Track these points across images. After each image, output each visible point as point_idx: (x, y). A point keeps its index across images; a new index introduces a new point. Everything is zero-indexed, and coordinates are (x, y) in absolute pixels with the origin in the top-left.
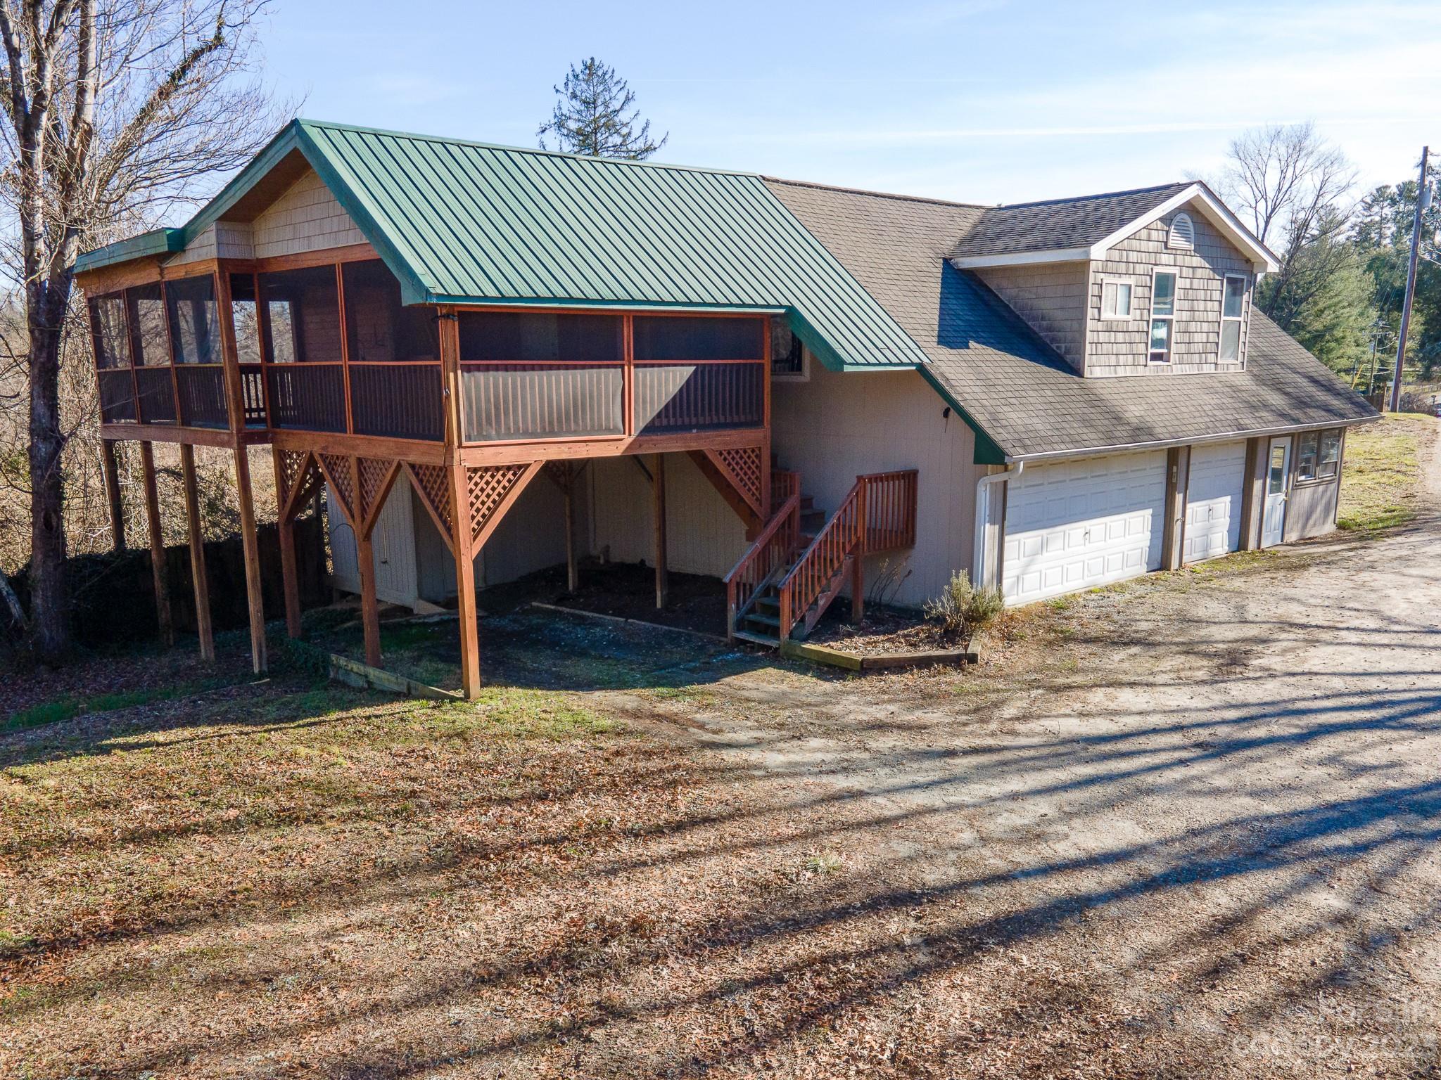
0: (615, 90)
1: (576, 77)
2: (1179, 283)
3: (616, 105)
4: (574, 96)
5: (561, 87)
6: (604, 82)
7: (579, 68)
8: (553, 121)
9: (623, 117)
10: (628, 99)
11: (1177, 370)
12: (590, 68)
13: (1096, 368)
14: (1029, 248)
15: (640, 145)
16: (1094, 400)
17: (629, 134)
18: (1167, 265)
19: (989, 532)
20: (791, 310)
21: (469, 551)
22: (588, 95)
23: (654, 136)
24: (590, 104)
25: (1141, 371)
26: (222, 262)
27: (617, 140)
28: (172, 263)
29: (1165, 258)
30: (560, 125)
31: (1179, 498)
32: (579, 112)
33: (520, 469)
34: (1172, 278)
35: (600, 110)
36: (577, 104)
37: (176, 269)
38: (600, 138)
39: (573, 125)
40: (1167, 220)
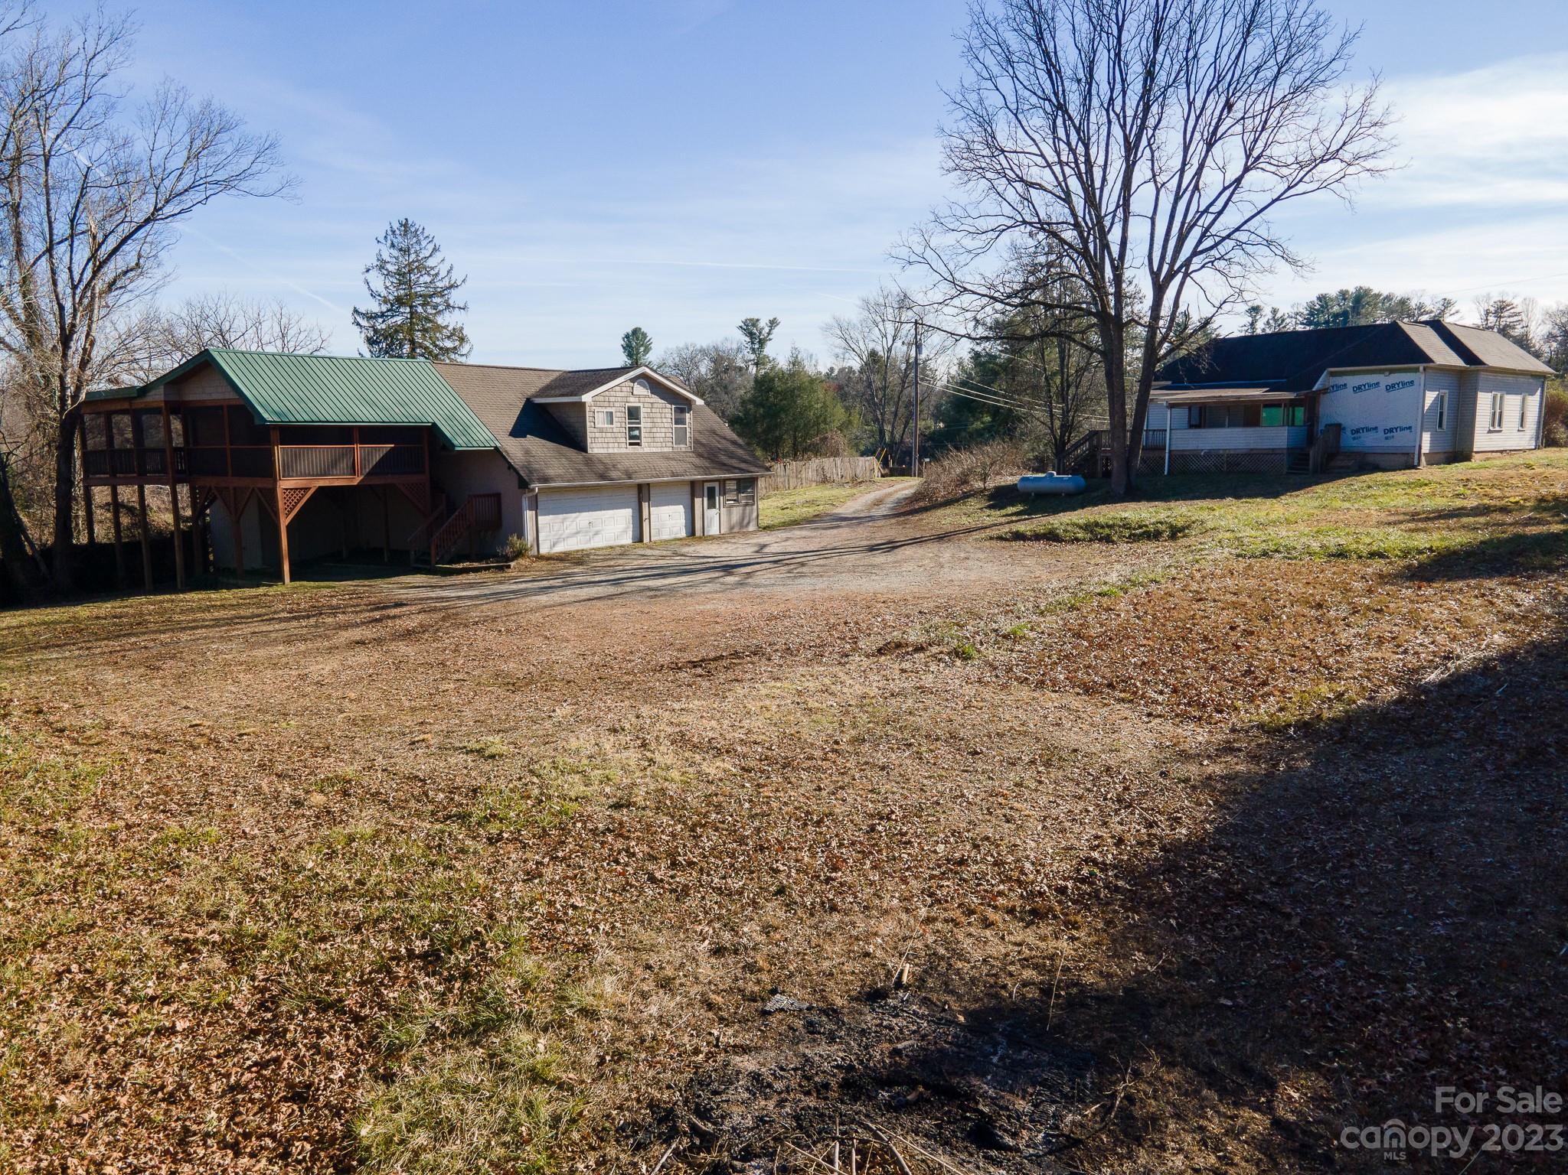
0: (424, 243)
1: (394, 232)
2: (642, 410)
3: (425, 253)
4: (393, 246)
5: (382, 239)
6: (417, 236)
7: (396, 226)
8: (376, 263)
9: (430, 263)
10: (435, 250)
11: (647, 450)
12: (405, 225)
13: (595, 448)
14: (563, 395)
15: (446, 283)
16: (590, 462)
17: (437, 274)
18: (633, 402)
19: (529, 515)
20: (434, 424)
21: (284, 522)
22: (404, 245)
23: (457, 276)
24: (405, 251)
25: (624, 451)
26: (166, 402)
27: (427, 279)
28: (139, 401)
29: (632, 399)
30: (381, 268)
31: (645, 505)
32: (397, 258)
33: (307, 489)
34: (637, 409)
35: (413, 257)
36: (395, 253)
37: (139, 404)
38: (413, 277)
39: (392, 268)
40: (633, 380)
